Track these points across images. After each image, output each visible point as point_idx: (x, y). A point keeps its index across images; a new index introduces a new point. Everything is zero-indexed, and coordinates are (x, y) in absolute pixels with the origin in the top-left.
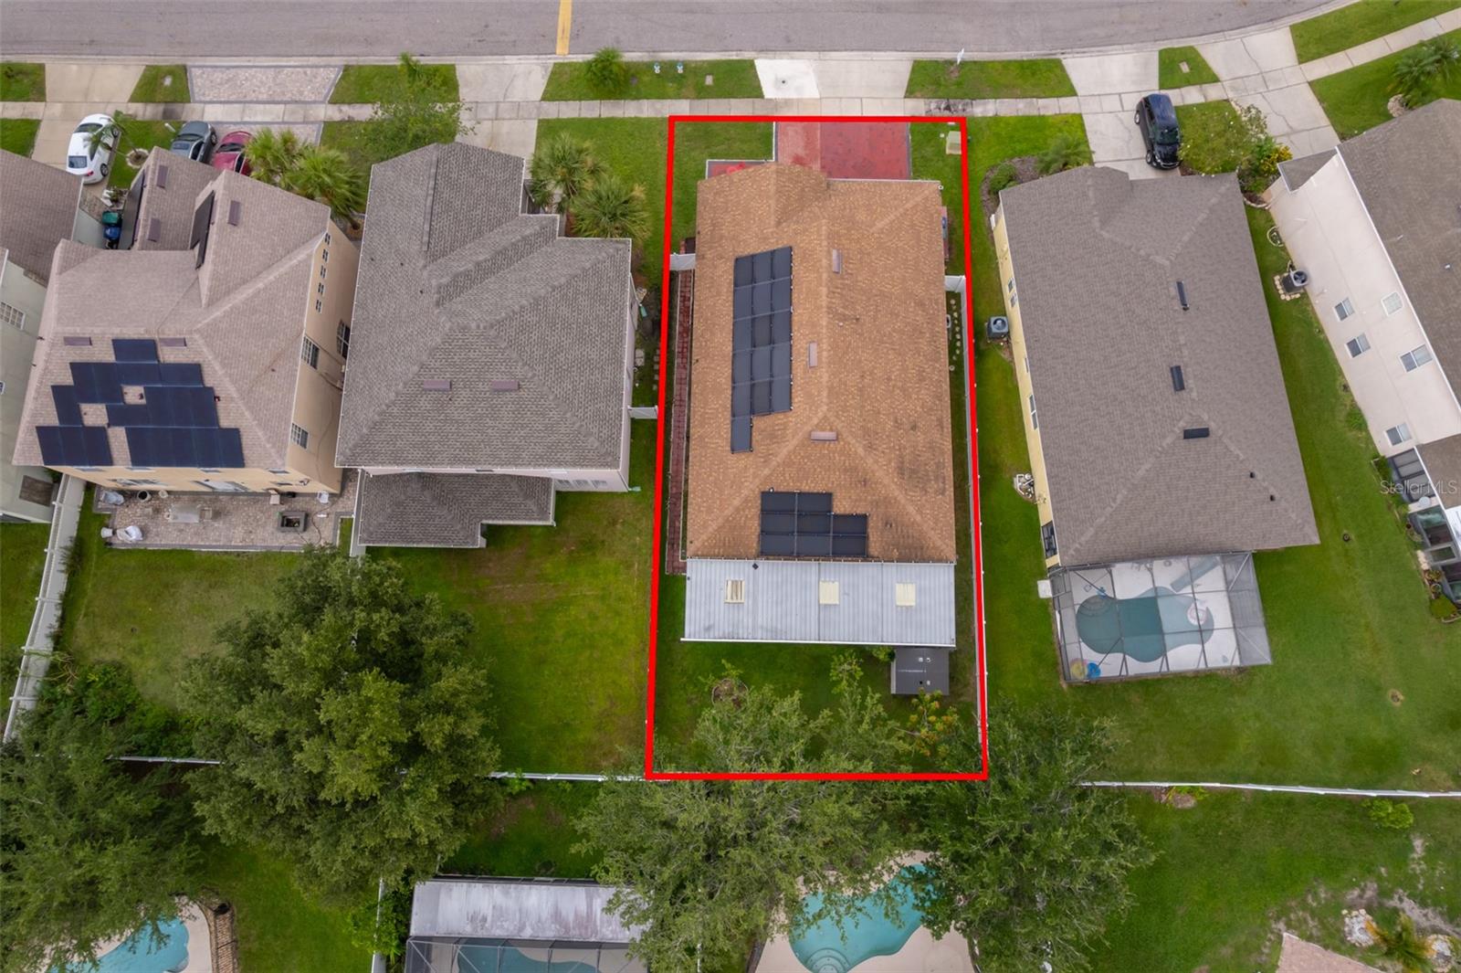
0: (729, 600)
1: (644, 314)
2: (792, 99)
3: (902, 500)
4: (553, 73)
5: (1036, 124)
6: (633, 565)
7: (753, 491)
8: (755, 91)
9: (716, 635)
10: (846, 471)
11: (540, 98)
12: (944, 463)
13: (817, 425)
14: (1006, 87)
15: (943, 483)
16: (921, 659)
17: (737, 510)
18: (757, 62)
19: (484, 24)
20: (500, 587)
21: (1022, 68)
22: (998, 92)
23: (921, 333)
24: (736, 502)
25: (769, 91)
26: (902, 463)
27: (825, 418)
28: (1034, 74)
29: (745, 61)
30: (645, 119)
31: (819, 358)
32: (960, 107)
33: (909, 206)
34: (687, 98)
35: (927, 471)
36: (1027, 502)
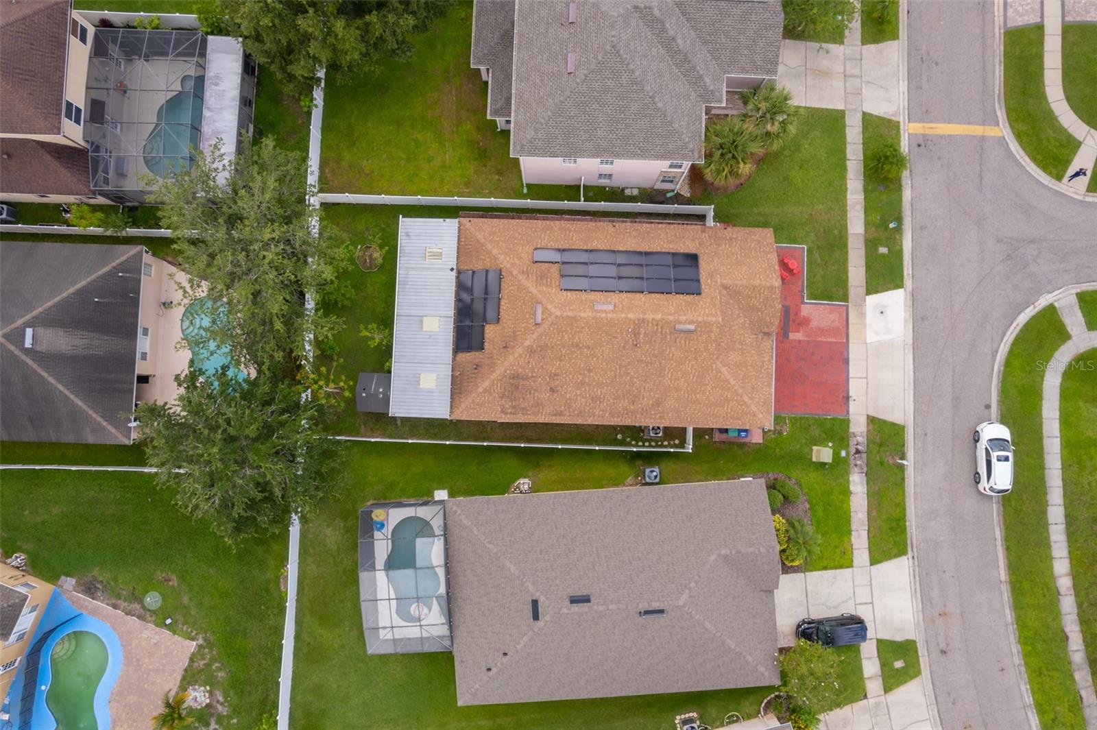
0: (428, 250)
1: (669, 195)
2: (865, 319)
3: (493, 377)
4: (889, 121)
5: (842, 526)
6: (467, 188)
7: (501, 264)
8: (872, 289)
9: (403, 241)
10: (514, 332)
11: (865, 110)
12: (527, 414)
13: (546, 308)
14: (879, 504)
15: (511, 413)
16: (381, 390)
17: (490, 253)
18: (900, 292)
19: (939, 61)
20: (454, 92)
21: (898, 520)
22: (875, 498)
23: (633, 402)
24: (495, 251)
25: (872, 300)
26: (522, 378)
27: (551, 313)
28: (892, 529)
29: (902, 280)
30: (845, 196)
31: (601, 311)
32: (858, 462)
33: (746, 398)
34: (866, 231)
35: (519, 400)
36: (509, 488)
